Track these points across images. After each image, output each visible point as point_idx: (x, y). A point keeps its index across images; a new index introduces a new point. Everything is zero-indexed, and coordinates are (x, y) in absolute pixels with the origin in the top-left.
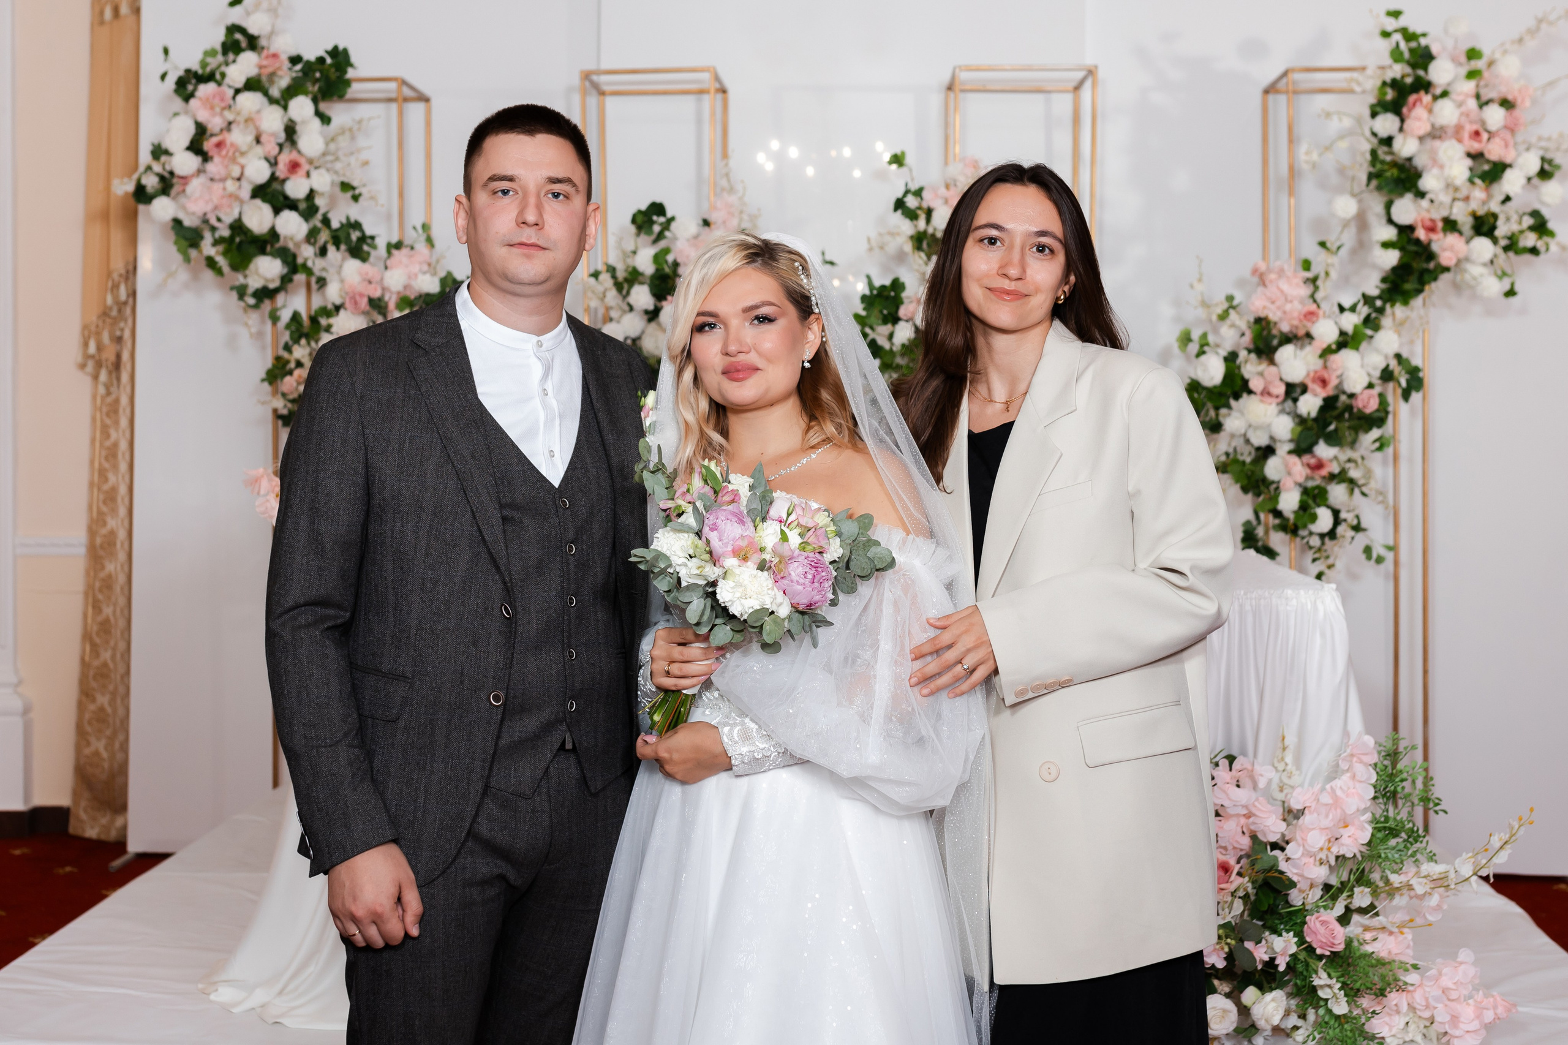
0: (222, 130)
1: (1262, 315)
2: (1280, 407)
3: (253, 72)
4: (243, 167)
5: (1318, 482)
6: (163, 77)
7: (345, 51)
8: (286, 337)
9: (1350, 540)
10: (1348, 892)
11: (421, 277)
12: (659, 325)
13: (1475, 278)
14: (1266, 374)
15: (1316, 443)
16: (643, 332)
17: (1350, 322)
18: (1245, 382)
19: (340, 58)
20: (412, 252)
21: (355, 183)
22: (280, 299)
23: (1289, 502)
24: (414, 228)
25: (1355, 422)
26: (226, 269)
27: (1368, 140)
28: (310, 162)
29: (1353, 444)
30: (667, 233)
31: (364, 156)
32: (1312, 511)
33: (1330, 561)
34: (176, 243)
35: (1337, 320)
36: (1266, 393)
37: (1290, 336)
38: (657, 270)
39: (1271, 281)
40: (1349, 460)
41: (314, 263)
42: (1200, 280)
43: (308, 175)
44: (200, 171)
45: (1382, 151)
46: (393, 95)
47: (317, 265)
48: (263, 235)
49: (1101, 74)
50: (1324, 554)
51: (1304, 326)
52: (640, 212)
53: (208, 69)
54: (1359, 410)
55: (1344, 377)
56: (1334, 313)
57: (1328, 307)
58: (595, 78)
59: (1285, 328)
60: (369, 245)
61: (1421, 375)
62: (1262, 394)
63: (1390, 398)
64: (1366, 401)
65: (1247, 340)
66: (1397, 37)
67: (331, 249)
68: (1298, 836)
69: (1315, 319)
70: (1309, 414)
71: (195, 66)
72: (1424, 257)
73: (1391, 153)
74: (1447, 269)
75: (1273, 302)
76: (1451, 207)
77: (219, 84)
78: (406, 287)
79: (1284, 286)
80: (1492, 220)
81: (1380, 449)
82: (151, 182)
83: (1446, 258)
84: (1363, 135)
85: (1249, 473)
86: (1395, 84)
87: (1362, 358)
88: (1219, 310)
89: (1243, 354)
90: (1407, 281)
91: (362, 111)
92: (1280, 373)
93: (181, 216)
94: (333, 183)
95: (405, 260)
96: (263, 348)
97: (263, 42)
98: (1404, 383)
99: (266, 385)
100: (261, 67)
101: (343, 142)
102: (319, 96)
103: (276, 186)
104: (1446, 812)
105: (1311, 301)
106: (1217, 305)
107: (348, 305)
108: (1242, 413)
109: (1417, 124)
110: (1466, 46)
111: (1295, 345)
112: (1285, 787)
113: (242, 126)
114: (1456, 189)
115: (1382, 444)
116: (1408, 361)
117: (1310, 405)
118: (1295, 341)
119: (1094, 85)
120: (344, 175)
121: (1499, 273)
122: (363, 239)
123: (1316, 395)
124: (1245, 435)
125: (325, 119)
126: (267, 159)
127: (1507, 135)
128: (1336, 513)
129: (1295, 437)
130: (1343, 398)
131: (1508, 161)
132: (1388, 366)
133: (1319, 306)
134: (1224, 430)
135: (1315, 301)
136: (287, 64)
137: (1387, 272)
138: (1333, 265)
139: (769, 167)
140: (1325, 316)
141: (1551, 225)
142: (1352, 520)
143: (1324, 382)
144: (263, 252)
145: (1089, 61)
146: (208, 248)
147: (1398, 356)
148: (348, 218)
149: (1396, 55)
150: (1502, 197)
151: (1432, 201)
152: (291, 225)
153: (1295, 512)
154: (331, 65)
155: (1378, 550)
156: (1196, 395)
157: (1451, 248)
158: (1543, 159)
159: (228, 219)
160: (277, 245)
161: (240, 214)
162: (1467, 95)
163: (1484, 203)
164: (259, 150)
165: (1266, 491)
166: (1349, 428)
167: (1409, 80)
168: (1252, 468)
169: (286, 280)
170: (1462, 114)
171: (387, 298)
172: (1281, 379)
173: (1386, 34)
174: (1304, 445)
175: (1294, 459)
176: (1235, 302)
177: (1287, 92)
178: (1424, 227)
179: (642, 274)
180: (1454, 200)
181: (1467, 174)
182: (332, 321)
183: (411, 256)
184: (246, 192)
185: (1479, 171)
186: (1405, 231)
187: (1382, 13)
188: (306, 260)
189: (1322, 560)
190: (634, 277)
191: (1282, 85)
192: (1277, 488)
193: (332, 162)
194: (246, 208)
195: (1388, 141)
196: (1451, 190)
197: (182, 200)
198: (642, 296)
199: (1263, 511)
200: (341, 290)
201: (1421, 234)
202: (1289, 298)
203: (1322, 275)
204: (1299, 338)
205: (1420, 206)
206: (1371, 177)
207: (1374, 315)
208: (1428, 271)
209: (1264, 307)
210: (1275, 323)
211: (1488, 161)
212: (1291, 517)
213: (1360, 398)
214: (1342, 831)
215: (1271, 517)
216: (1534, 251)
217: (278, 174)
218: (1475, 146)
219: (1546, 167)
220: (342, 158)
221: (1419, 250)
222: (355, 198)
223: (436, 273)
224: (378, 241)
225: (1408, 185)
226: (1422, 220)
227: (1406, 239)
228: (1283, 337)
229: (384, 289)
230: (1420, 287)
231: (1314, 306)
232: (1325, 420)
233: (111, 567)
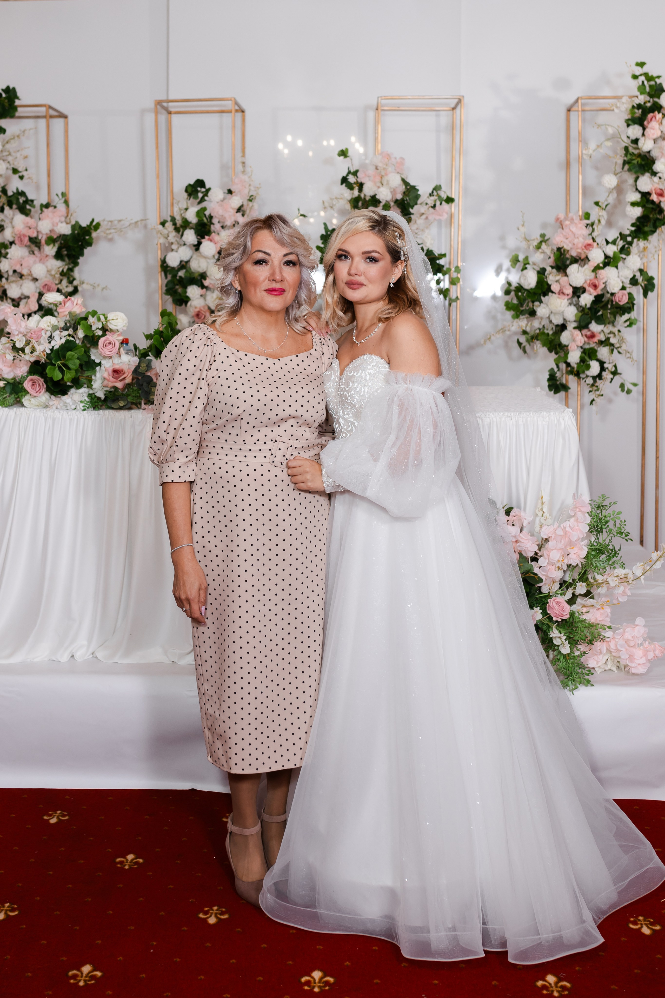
1: (560, 246)
2: (569, 301)
5: (592, 345)
7: (14, 89)
9: (610, 380)
10: (574, 585)
11: (60, 225)
12: (200, 253)
14: (561, 281)
15: (591, 322)
16: (191, 257)
17: (611, 250)
18: (549, 286)
19: (11, 93)
20: (55, 210)
21: (20, 169)
23: (574, 357)
24: (57, 195)
25: (613, 311)
27: (623, 141)
29: (613, 323)
30: (206, 198)
31: (25, 153)
32: (587, 363)
33: (599, 392)
35: (604, 249)
36: (561, 293)
37: (578, 258)
38: (199, 220)
39: (566, 226)
40: (611, 333)
42: (523, 225)
45: (631, 148)
46: (43, 114)
49: (466, 101)
50: (595, 389)
51: (585, 252)
52: (190, 185)
54: (616, 303)
55: (607, 283)
56: (602, 245)
57: (599, 241)
58: (164, 104)
59: (574, 254)
60: (30, 205)
61: (653, 281)
62: (559, 293)
63: (635, 296)
64: (620, 297)
65: (551, 261)
66: (642, 78)
67: (7, 208)
68: (546, 553)
69: (590, 249)
70: (586, 305)
72: (657, 212)
73: (638, 148)
75: (567, 239)
78: (52, 231)
79: (574, 229)
81: (630, 325)
84: (620, 138)
85: (551, 340)
86: (639, 106)
87: (618, 272)
88: (535, 243)
89: (549, 269)
90: (647, 226)
91: (24, 124)
92: (569, 280)
94: (7, 169)
95: (50, 215)
98: (643, 287)
101: (13, 144)
104: (632, 540)
105: (591, 237)
106: (534, 240)
107: (16, 242)
108: (547, 305)
109: (652, 131)
111: (579, 264)
112: (542, 525)
115: (631, 323)
116: (646, 273)
117: (586, 299)
118: (578, 262)
119: (462, 108)
120: (13, 164)
122: (27, 202)
123: (590, 294)
124: (548, 318)
125: (3, 130)
128: (601, 364)
129: (578, 320)
130: (607, 296)
132: (634, 276)
133: (594, 241)
134: (537, 315)
137: (634, 220)
138: (602, 216)
140: (597, 247)
142: (612, 368)
143: (595, 287)
145: (460, 93)
147: (640, 270)
148: (17, 189)
149: (641, 89)
151: (660, 178)
153: (577, 364)
154: (4, 98)
155: (628, 386)
156: (520, 295)
165: (560, 351)
166: (610, 314)
167: (648, 105)
168: (553, 338)
171: (40, 238)
172: (571, 285)
173: (635, 77)
174: (582, 324)
175: (577, 332)
176: (546, 238)
177: (579, 111)
178: (655, 193)
179: (191, 223)
182: (8, 251)
183: (54, 212)
186: (646, 195)
187: (633, 64)
189: (594, 392)
190: (186, 224)
191: (576, 107)
192: (567, 350)
193: (7, 156)
195: (636, 141)
198: (190, 236)
199: (560, 363)
200: (12, 233)
201: (654, 197)
202: (576, 236)
203: (597, 222)
204: (581, 260)
205: (653, 180)
206: (625, 163)
207: (626, 246)
208: (658, 220)
209: (561, 242)
210: (568, 251)
212: (575, 366)
213: (617, 295)
214: (569, 550)
215: (564, 365)
220: (13, 154)
221: (654, 207)
222: (21, 178)
223: (70, 222)
224: (35, 202)
225: (646, 168)
226: (655, 189)
227: (645, 200)
228: (573, 259)
229: (38, 232)
230: (654, 230)
231: (592, 241)
232: (596, 309)
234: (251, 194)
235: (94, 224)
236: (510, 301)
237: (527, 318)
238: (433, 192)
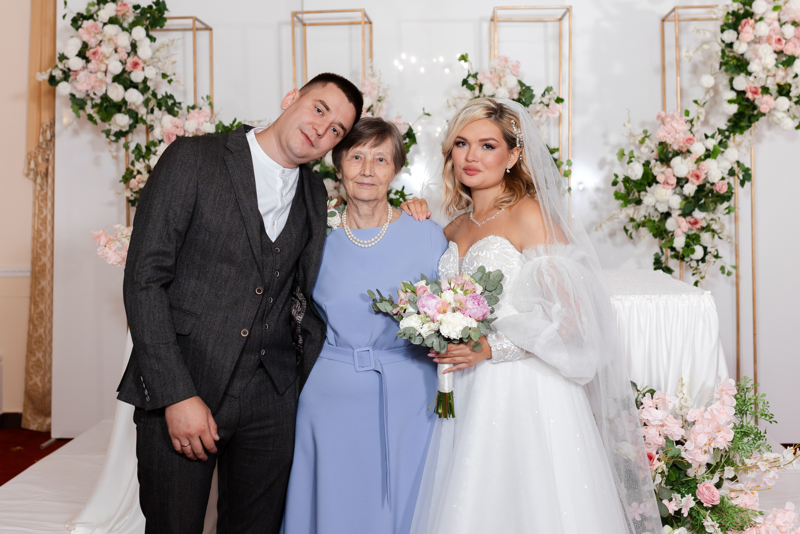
0: (96, 46)
1: (663, 141)
2: (674, 191)
3: (113, 13)
4: (107, 66)
5: (695, 232)
6: (64, 17)
8: (132, 158)
9: (713, 263)
10: (720, 469)
11: (205, 125)
13: (779, 119)
14: (666, 172)
15: (694, 210)
17: (711, 144)
18: (654, 177)
19: (160, 6)
20: (201, 112)
21: (169, 74)
22: (130, 137)
23: (679, 242)
24: (202, 98)
25: (715, 199)
26: (99, 121)
27: (720, 45)
28: (145, 62)
29: (714, 211)
31: (173, 59)
32: (692, 247)
33: (703, 275)
34: (72, 107)
35: (704, 143)
36: (666, 183)
37: (679, 152)
39: (668, 122)
40: (712, 220)
41: (147, 118)
42: (629, 122)
43: (143, 69)
44: (84, 68)
45: (727, 51)
46: (190, 26)
47: (149, 119)
48: (119, 102)
49: (575, 10)
50: (699, 271)
51: (686, 146)
53: (90, 13)
54: (717, 192)
55: (708, 174)
56: (702, 139)
57: (699, 135)
58: (299, 16)
59: (676, 147)
60: (177, 107)
61: (750, 172)
62: (664, 184)
63: (734, 185)
64: (721, 186)
65: (655, 154)
68: (692, 437)
69: (692, 142)
70: (690, 194)
71: (82, 11)
72: (751, 108)
73: (733, 52)
74: (764, 114)
75: (669, 134)
76: (766, 80)
77: (95, 20)
78: (197, 130)
79: (675, 125)
80: (788, 87)
81: (728, 213)
82: (58, 74)
83: (763, 109)
84: (717, 42)
85: (657, 227)
86: (734, 14)
87: (718, 163)
88: (640, 139)
89: (653, 162)
90: (742, 121)
91: (172, 36)
92: (673, 172)
93: (74, 92)
94: (157, 74)
95: (197, 116)
96: (119, 164)
98: (741, 177)
99: (122, 183)
100: (117, 11)
101: (162, 52)
102: (149, 27)
103: (126, 75)
105: (690, 133)
106: (638, 135)
107: (165, 140)
108: (653, 194)
109: (746, 35)
111: (682, 156)
112: (683, 407)
113: (106, 43)
114: (769, 71)
115: (730, 211)
116: (743, 165)
117: (690, 189)
118: (681, 155)
119: (570, 17)
120: (163, 69)
121: (792, 116)
122: (174, 104)
123: (693, 184)
124: (654, 206)
125: (152, 39)
126: (121, 61)
127: (796, 41)
128: (705, 248)
129: (682, 207)
130: (708, 185)
131: (796, 56)
133: (694, 135)
134: (644, 203)
135: (692, 133)
136: (132, 9)
137: (731, 116)
138: (701, 113)
139: (401, 67)
140: (698, 141)
142: (714, 252)
143: (698, 177)
144: (119, 111)
145: (568, 3)
146: (89, 110)
147: (738, 162)
148: (166, 93)
150: (793, 75)
151: (755, 77)
152: (134, 97)
153: (683, 248)
155: (728, 268)
156: (628, 185)
157: (766, 103)
159: (100, 93)
160: (126, 108)
161: (106, 91)
162: (773, 20)
163: (784, 78)
164: (116, 56)
165: (667, 237)
166: (712, 202)
167: (741, 12)
168: (659, 224)
169: (132, 127)
170: (771, 30)
172: (674, 176)
174: (687, 211)
175: (682, 219)
176: (648, 134)
177: (674, 20)
178: (750, 91)
180: (768, 76)
181: (774, 62)
182: (157, 148)
183: (201, 114)
184: (109, 79)
185: (781, 61)
186: (741, 93)
188: (142, 116)
189: (698, 274)
192: (673, 235)
194: (109, 87)
195: (731, 45)
196: (766, 71)
197: (75, 84)
199: (665, 248)
200: (162, 132)
201: (749, 95)
202: (678, 131)
203: (696, 118)
204: (684, 153)
205: (749, 80)
206: (722, 64)
207: (724, 140)
208: (753, 115)
209: (664, 136)
210: (670, 145)
211: (786, 55)
212: (681, 251)
213: (717, 185)
214: (717, 434)
215: (669, 250)
217: (127, 69)
218: (779, 47)
220: (162, 60)
221: (748, 104)
222: (170, 82)
223: (214, 122)
224: (182, 105)
225: (742, 69)
226: (750, 88)
227: (741, 98)
228: (675, 153)
229: (185, 131)
230: (749, 124)
231: (692, 135)
232: (698, 197)
233: (44, 283)
235: (236, 123)
236: (619, 191)
237: (634, 206)
238: (544, 93)
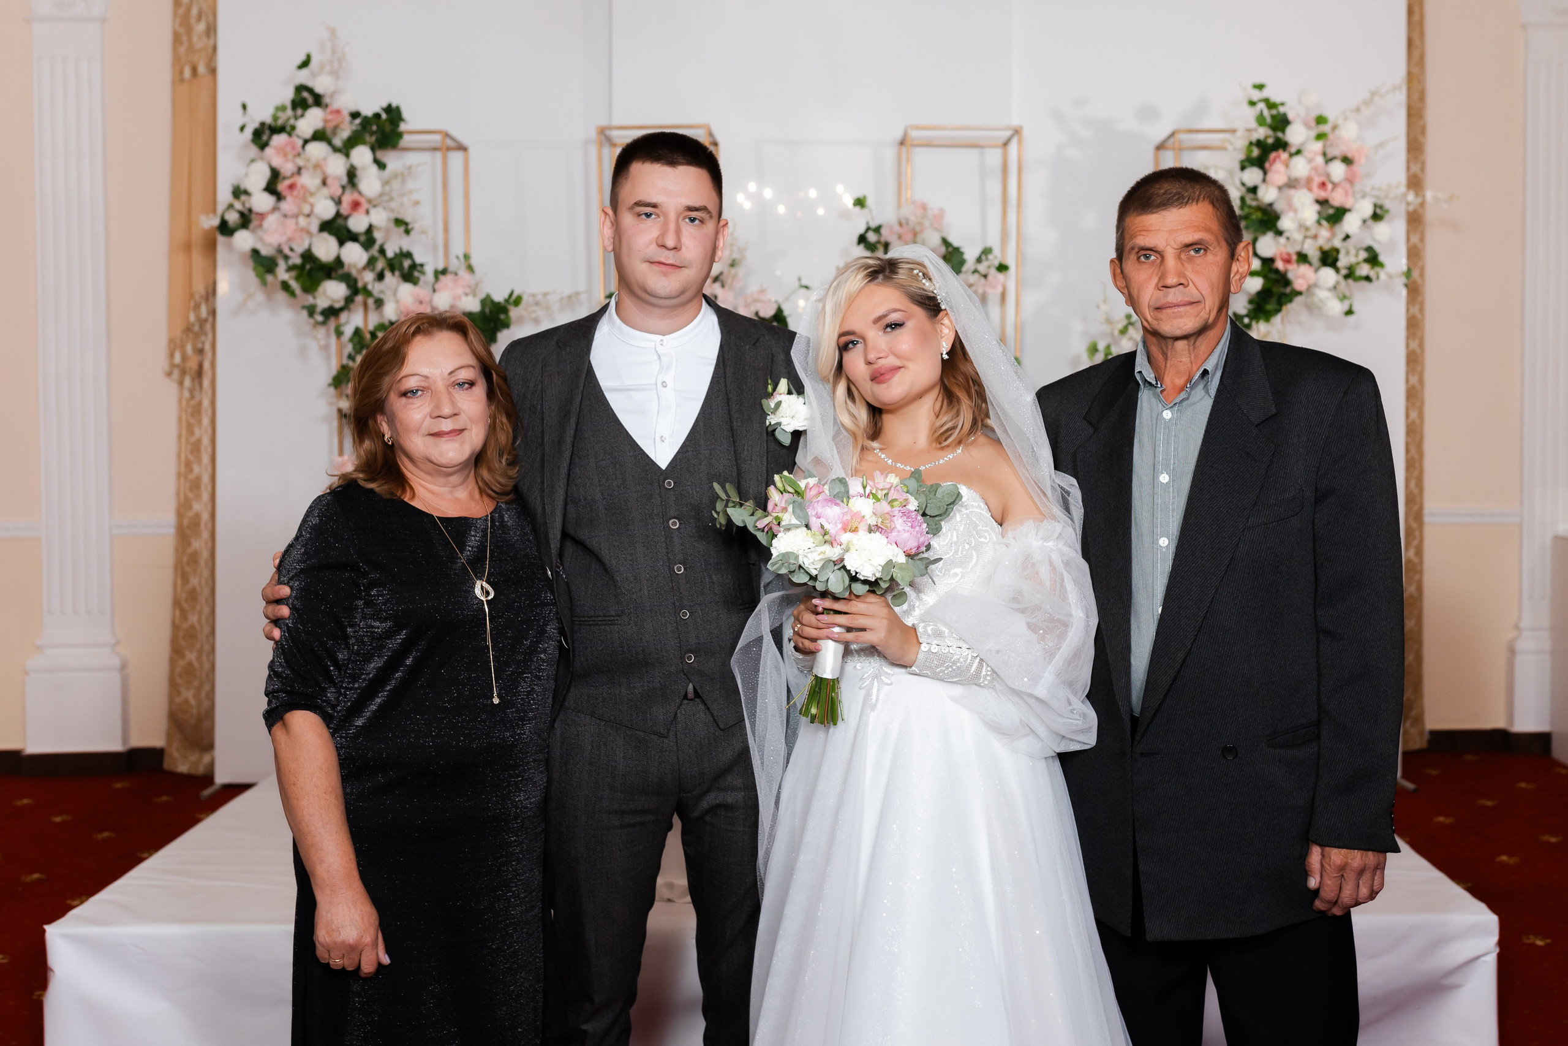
0: (293, 175)
3: (319, 125)
4: (312, 206)
6: (242, 129)
7: (398, 109)
8: (349, 348)
11: (465, 299)
13: (1321, 301)
19: (393, 114)
20: (457, 278)
21: (408, 220)
22: (343, 316)
24: (457, 257)
26: (298, 291)
27: (1238, 189)
28: (369, 201)
31: (415, 196)
34: (255, 269)
41: (373, 287)
42: (1105, 302)
43: (367, 212)
44: (275, 209)
45: (1249, 198)
46: (438, 145)
47: (376, 288)
48: (329, 263)
49: (1026, 133)
53: (280, 122)
58: (608, 132)
60: (419, 271)
66: (1262, 106)
67: (388, 275)
71: (268, 120)
72: (1282, 284)
73: (1256, 199)
74: (1299, 293)
76: (1303, 243)
77: (290, 135)
78: (452, 307)
80: (1334, 254)
82: (233, 218)
83: (1299, 284)
84: (1234, 185)
86: (1259, 144)
88: (1120, 326)
90: (1269, 303)
91: (411, 158)
93: (259, 247)
94: (389, 220)
95: (451, 285)
96: (328, 358)
97: (327, 100)
99: (331, 389)
100: (326, 121)
101: (396, 184)
102: (376, 146)
103: (340, 221)
106: (1118, 325)
109: (1276, 176)
110: (1315, 113)
113: (310, 171)
114: (1307, 229)
119: (1020, 142)
120: (398, 213)
121: (1341, 296)
122: (414, 266)
125: (381, 165)
126: (332, 199)
127: (1347, 186)
131: (1348, 205)
136: (348, 119)
137: (1253, 296)
139: (747, 205)
141: (1382, 258)
144: (330, 277)
145: (1016, 122)
146: (282, 274)
148: (401, 249)
149: (1260, 119)
150: (1343, 236)
151: (1288, 238)
152: (354, 255)
154: (386, 120)
157: (1303, 277)
158: (1375, 206)
159: (300, 249)
160: (340, 272)
161: (310, 245)
162: (1316, 153)
163: (1329, 240)
164: (325, 191)
167: (1270, 141)
170: (1312, 168)
173: (1252, 103)
177: (1174, 149)
178: (1282, 259)
180: (1306, 237)
181: (1315, 217)
183: (456, 281)
184: (314, 227)
185: (1325, 214)
186: (1267, 262)
187: (1249, 85)
188: (366, 283)
191: (1169, 143)
193: (388, 201)
194: (314, 240)
195: (1254, 190)
196: (1303, 230)
197: (260, 233)
200: (396, 310)
201: (1280, 265)
205: (1279, 242)
208: (1285, 295)
211: (1332, 207)
216: (1368, 279)
217: (342, 211)
218: (1323, 194)
219: (1378, 211)
220: (397, 198)
221: (1278, 277)
222: (407, 232)
223: (479, 296)
224: (426, 267)
225: (1269, 225)
226: (1280, 254)
227: (1268, 269)
230: (1278, 308)
233: (196, 544)
234: (735, 256)
235: (514, 297)
238: (980, 257)
